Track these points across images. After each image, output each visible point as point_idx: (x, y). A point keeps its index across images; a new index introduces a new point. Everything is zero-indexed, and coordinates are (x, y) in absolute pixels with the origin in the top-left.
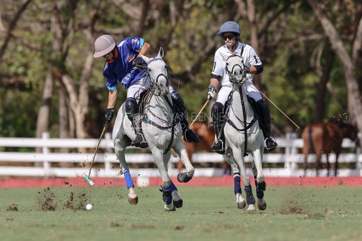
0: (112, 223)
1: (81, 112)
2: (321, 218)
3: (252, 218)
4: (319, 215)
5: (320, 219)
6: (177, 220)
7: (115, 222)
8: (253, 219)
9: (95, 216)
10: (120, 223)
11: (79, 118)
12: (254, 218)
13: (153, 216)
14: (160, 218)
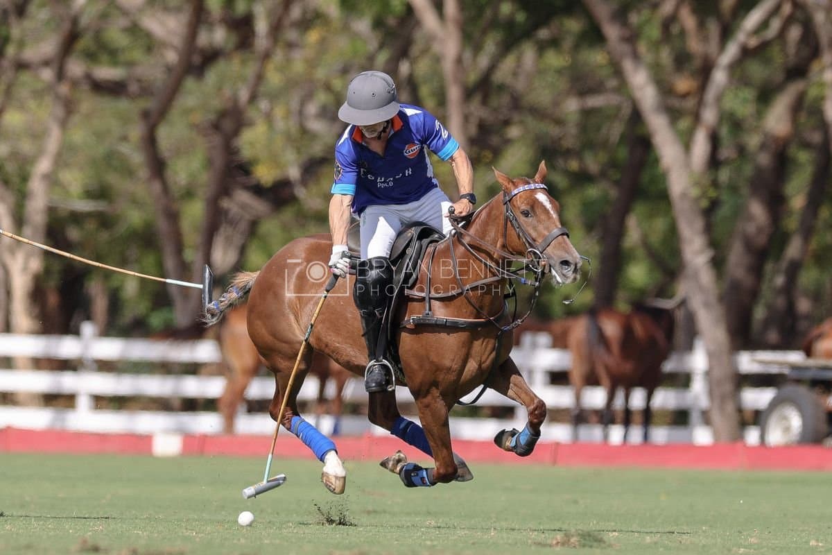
0: (85, 542)
1: (25, 269)
2: (595, 544)
3: (425, 540)
4: (589, 536)
5: (591, 547)
6: (243, 541)
7: (90, 543)
8: (428, 543)
9: (43, 525)
10: (103, 544)
11: (21, 284)
12: (432, 540)
13: (186, 529)
14: (200, 536)
